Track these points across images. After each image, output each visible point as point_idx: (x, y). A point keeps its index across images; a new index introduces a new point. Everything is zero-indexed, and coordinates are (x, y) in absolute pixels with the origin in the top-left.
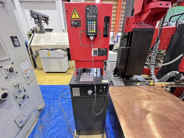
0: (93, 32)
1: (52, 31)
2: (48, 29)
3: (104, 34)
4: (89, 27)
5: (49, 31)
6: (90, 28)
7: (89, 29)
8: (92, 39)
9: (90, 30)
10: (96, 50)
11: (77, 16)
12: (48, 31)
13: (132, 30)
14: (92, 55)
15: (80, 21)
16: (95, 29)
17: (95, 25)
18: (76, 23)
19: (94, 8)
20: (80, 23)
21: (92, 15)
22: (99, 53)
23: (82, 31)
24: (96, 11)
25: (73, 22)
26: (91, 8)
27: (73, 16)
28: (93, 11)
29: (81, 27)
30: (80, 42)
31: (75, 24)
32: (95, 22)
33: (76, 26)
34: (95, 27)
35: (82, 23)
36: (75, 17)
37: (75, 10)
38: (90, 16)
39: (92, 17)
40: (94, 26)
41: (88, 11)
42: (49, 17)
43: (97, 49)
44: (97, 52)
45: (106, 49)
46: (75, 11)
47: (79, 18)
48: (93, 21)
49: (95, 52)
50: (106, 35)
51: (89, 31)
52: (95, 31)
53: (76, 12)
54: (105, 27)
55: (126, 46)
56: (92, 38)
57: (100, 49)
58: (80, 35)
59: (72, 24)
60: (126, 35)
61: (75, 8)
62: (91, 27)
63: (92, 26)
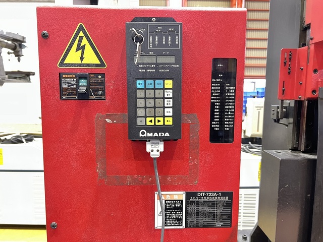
0: (161, 123)
1: (31, 77)
2: (19, 72)
3: (212, 129)
4: (140, 103)
5: (20, 78)
6: (146, 108)
7: (141, 112)
8: (155, 154)
9: (146, 117)
10: (176, 198)
11: (91, 58)
12: (15, 78)
13: (314, 91)
14: (159, 222)
15: (103, 75)
16: (169, 112)
17: (169, 94)
18: (83, 83)
19: (165, 29)
20: (102, 84)
21: (159, 54)
22: (193, 213)
23: (108, 117)
24: (173, 40)
25: (68, 81)
26: (153, 29)
27: (73, 57)
28: (160, 40)
29: (107, 101)
30: (99, 165)
31: (78, 86)
32: (171, 82)
33: (84, 96)
34: (169, 103)
35: (110, 86)
36: (82, 58)
37: (81, 34)
38: (147, 60)
39: (157, 64)
40: (164, 98)
41: (139, 40)
42: (26, 40)
43: (180, 195)
44: (181, 208)
45: (224, 194)
46: (81, 38)
47: (97, 65)
48: (164, 79)
49: (172, 208)
50: (221, 134)
51: (140, 121)
52: (169, 122)
53: (85, 41)
54: (215, 98)
55: (295, 149)
56: (155, 149)
57: (194, 195)
58: (99, 132)
59: (65, 86)
60: (286, 108)
61: (81, 28)
62: (150, 103)
63: (155, 98)
